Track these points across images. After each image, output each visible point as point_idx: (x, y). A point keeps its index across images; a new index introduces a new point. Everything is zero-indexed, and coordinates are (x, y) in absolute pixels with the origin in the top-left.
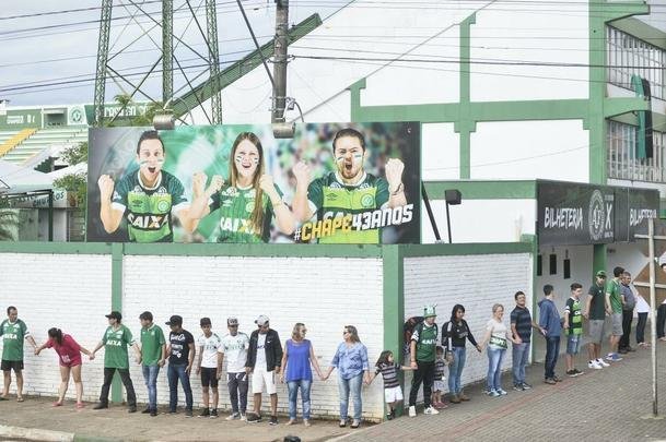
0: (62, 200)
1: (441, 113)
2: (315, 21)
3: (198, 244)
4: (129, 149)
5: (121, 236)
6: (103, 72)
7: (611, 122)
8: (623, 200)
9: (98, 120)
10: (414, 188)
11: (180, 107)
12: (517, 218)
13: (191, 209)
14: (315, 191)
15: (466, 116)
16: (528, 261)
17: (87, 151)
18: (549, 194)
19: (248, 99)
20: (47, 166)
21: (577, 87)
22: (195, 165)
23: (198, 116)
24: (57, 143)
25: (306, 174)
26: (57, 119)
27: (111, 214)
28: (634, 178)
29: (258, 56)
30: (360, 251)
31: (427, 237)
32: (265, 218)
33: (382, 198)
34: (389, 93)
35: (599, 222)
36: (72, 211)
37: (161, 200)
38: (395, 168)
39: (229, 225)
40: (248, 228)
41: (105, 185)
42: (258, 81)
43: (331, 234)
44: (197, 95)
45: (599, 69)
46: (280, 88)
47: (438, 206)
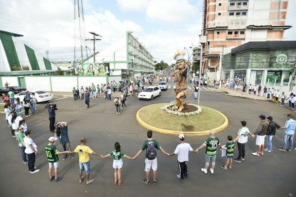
0: (71, 71)
1: (111, 62)
2: (98, 52)
3: (87, 76)
4: (78, 66)
5: (78, 75)
6: (75, 57)
7: (129, 63)
8: (130, 71)
9: (74, 62)
10: (109, 70)
11: (83, 61)
12: (120, 73)
13: (85, 72)
14: (99, 70)
15: (115, 63)
16: (121, 77)
17: (74, 66)
18: (123, 70)
19: (91, 60)
20: (69, 68)
21: (125, 60)
22: (86, 67)
23: (86, 62)
24: (70, 65)
25: (98, 68)
26: (70, 62)
27: (76, 73)
28: (131, 69)
29: (92, 56)
30: (104, 76)
31: (110, 75)
32: (94, 73)
33: (106, 71)
34: (106, 60)
35: (128, 73)
36: (72, 72)
37: (82, 71)
38: (107, 68)
39: (90, 73)
40: (92, 74)
41: (76, 69)
42: (92, 58)
43: (101, 74)
44: (86, 60)
45: (128, 59)
46: (95, 59)
47: (112, 71)
